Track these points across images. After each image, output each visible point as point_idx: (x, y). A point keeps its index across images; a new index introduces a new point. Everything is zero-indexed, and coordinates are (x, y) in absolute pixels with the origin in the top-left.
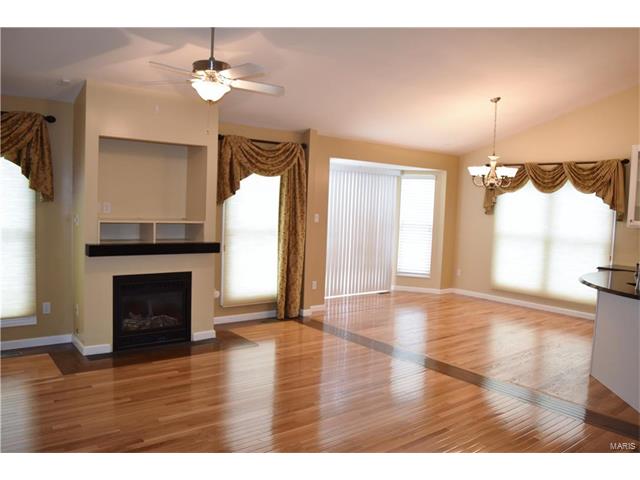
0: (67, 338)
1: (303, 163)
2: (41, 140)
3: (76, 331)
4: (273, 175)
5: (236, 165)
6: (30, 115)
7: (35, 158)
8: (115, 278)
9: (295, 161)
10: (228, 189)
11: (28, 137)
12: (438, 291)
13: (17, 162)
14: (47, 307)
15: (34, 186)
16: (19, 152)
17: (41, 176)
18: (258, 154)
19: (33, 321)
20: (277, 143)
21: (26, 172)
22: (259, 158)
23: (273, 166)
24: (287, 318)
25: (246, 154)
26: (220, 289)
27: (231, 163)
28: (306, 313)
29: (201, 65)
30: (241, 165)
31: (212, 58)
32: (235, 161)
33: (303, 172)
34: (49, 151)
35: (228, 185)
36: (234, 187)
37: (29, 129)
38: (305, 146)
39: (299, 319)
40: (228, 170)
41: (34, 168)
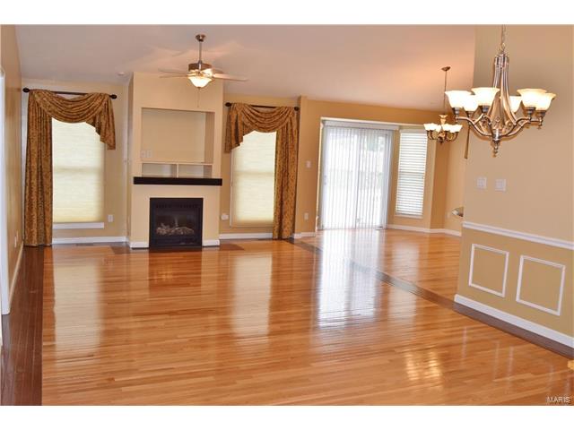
0: (123, 239)
1: (295, 122)
2: (108, 111)
3: (129, 234)
4: (269, 131)
5: (239, 125)
6: (100, 95)
7: (104, 122)
8: (151, 199)
9: (288, 120)
10: (234, 142)
11: (100, 108)
12: (427, 230)
13: (93, 125)
14: (111, 218)
15: (103, 139)
16: (94, 118)
17: (107, 133)
18: (257, 116)
19: (102, 226)
20: (274, 107)
21: (99, 131)
22: (257, 119)
23: (269, 124)
24: (280, 238)
25: (247, 116)
26: (229, 215)
27: (236, 124)
28: (296, 236)
29: (193, 67)
30: (244, 124)
31: (200, 62)
32: (239, 121)
33: (295, 128)
34: (113, 117)
35: (233, 139)
36: (238, 141)
37: (101, 104)
38: (297, 109)
39: (291, 240)
40: (233, 127)
41: (103, 129)
